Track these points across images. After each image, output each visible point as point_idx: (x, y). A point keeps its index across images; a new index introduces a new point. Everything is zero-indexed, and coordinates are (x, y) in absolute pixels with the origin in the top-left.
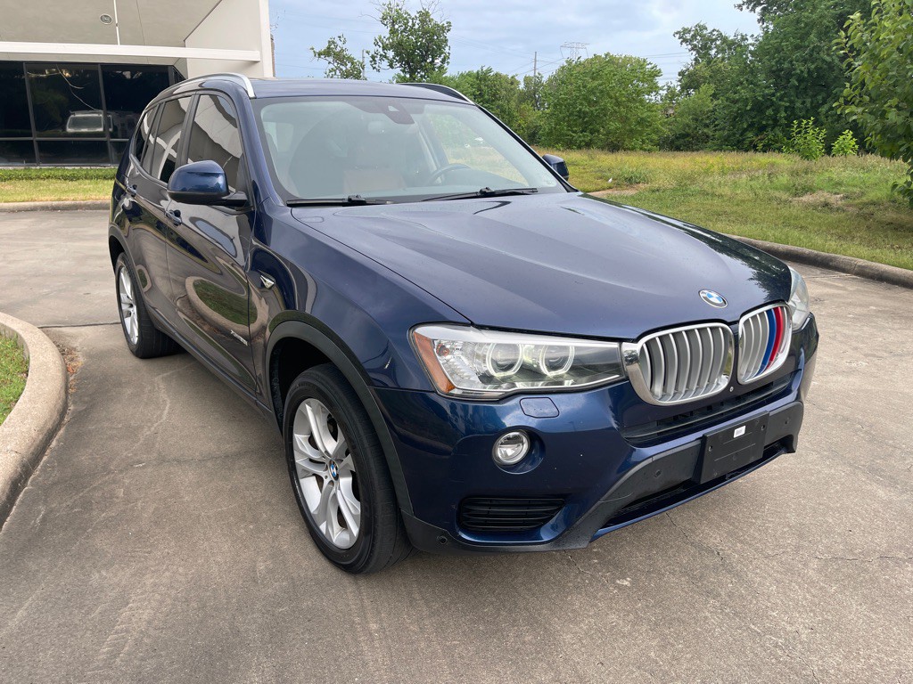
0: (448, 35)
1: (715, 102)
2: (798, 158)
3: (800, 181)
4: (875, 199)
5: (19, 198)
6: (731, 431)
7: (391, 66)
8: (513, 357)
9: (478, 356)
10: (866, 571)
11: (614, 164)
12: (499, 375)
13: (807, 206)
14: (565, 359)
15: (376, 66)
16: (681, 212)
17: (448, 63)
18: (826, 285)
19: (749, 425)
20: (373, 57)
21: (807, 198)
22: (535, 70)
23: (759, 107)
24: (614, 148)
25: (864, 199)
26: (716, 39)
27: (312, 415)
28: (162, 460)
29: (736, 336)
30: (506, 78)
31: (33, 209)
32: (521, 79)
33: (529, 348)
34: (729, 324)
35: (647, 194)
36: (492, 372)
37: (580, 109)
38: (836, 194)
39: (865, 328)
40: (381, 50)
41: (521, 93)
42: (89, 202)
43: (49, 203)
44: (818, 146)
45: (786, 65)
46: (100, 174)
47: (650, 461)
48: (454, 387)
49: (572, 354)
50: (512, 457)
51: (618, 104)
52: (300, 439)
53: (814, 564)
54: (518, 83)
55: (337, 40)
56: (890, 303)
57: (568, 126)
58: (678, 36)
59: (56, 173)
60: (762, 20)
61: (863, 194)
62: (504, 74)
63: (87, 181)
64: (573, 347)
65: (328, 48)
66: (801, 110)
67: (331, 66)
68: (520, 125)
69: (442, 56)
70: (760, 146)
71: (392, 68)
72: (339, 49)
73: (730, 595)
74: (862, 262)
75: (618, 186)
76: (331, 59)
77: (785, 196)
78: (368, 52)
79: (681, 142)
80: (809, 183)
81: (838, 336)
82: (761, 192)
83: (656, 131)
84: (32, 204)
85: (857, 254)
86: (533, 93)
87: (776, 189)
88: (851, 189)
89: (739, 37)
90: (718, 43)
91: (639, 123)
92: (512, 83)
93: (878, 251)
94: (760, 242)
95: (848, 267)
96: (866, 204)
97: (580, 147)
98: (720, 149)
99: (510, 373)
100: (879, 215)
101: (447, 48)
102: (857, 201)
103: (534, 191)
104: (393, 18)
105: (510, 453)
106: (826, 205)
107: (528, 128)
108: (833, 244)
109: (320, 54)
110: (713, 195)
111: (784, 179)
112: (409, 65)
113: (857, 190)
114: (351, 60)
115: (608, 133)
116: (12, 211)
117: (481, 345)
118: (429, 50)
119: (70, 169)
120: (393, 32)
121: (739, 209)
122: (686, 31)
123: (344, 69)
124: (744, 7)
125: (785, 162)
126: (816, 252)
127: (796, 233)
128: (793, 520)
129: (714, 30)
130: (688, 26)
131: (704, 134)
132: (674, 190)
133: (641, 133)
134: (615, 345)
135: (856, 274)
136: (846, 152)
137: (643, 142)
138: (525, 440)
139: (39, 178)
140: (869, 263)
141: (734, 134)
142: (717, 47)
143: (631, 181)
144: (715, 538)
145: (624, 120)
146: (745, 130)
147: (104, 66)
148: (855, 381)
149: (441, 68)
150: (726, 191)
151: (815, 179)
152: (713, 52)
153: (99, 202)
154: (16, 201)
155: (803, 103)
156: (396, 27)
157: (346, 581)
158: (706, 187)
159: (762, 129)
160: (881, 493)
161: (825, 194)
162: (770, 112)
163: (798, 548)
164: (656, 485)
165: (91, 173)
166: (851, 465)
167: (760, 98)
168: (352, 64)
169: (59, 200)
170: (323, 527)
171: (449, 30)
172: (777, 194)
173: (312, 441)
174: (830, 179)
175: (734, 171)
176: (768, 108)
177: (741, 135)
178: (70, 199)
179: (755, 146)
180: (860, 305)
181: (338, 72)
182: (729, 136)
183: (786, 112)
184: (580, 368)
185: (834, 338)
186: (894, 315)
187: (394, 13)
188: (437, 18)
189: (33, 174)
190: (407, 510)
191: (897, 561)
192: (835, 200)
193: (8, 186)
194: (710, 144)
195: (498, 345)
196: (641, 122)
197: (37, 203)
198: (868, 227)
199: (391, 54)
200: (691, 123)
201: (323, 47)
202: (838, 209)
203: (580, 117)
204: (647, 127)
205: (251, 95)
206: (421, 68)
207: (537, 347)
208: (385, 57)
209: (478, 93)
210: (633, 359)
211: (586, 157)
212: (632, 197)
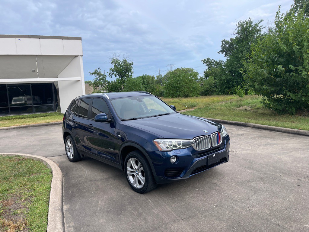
0: (132, 66)
1: (215, 81)
2: (238, 96)
3: (239, 103)
4: (259, 107)
5: (9, 125)
6: (212, 155)
7: (115, 76)
8: (171, 144)
9: (166, 144)
10: (245, 184)
11: (187, 102)
12: (170, 147)
13: (240, 110)
14: (181, 144)
15: (111, 76)
16: (207, 114)
17: (133, 74)
18: (245, 131)
19: (215, 154)
20: (109, 74)
21: (241, 108)
22: (159, 73)
23: (228, 81)
24: (186, 96)
25: (256, 107)
26: (213, 62)
27: (132, 162)
28: (91, 181)
29: (211, 138)
30: (150, 77)
31: (14, 128)
32: (155, 76)
33: (174, 142)
34: (209, 136)
35: (197, 110)
36: (169, 147)
37: (175, 86)
38: (249, 106)
39: (253, 140)
40: (112, 72)
41: (156, 80)
42: (31, 125)
43: (18, 126)
44: (243, 93)
45: (234, 69)
46: (32, 116)
47: (198, 161)
48: (162, 149)
49: (182, 142)
50: (174, 161)
51: (186, 83)
52: (128, 168)
53: (234, 183)
54: (155, 78)
55: (98, 69)
56: (260, 134)
57: (172, 91)
58: (202, 61)
59: (17, 117)
60: (226, 56)
61: (256, 106)
62: (150, 75)
63: (28, 119)
64: (182, 141)
65: (95, 72)
66: (240, 81)
67: (96, 77)
68: (157, 91)
69: (131, 72)
70: (230, 93)
71: (116, 76)
72: (98, 72)
73: (218, 189)
74: (253, 124)
75: (189, 108)
76: (96, 75)
77: (235, 108)
78: (108, 73)
79: (206, 93)
80: (241, 104)
81: (246, 142)
82: (228, 107)
83: (198, 90)
84: (13, 127)
85: (253, 122)
86: (159, 81)
87: (232, 106)
88: (252, 105)
89: (220, 61)
90: (214, 63)
91: (193, 88)
92: (153, 78)
93: (258, 121)
94: (228, 121)
95: (250, 126)
96: (256, 109)
97: (176, 97)
98: (218, 94)
99: (172, 147)
100: (259, 112)
101: (132, 70)
102: (254, 108)
103: (169, 114)
104: (115, 62)
105: (173, 160)
106: (246, 110)
107: (159, 92)
108: (246, 120)
109: (92, 74)
110: (215, 109)
111: (234, 103)
112: (121, 75)
113: (254, 105)
114: (102, 74)
115: (184, 92)
116: (7, 129)
117: (166, 142)
118: (127, 71)
119: (21, 115)
120: (115, 66)
121: (223, 112)
122: (205, 60)
123: (100, 77)
124: (220, 53)
125: (235, 98)
126: (242, 122)
127: (237, 118)
128: (231, 177)
129: (212, 60)
130: (205, 59)
131: (213, 90)
132: (205, 108)
133: (194, 92)
134: (189, 140)
135: (253, 127)
136: (252, 94)
137: (195, 94)
138: (175, 158)
139: (12, 119)
140: (255, 124)
141: (222, 90)
142: (214, 64)
143: (192, 106)
144: (215, 182)
145: (189, 88)
146: (225, 88)
147: (32, 84)
148: (248, 152)
149: (131, 75)
150: (219, 107)
151: (243, 103)
152: (213, 66)
153: (34, 125)
154: (8, 126)
155: (240, 80)
156: (116, 64)
157: (142, 195)
158: (213, 107)
159: (229, 88)
160: (250, 171)
161: (246, 107)
162: (231, 83)
163: (231, 181)
164: (200, 165)
165: (29, 116)
166: (244, 167)
167: (228, 79)
168: (103, 76)
169: (22, 125)
170: (135, 186)
171: (133, 65)
172: (233, 107)
173: (132, 167)
174: (247, 102)
175: (221, 101)
176: (230, 82)
177: (224, 90)
178: (25, 124)
179: (228, 93)
180: (252, 135)
181: (98, 79)
182: (220, 90)
183: (236, 82)
184: (183, 145)
185: (245, 143)
186: (260, 137)
187: (115, 61)
188: (129, 61)
189: (10, 118)
190: (155, 175)
191: (251, 182)
192: (248, 108)
193: (3, 122)
194: (215, 93)
195: (169, 141)
196: (194, 88)
197: (15, 127)
198: (256, 115)
199: (115, 72)
200: (209, 87)
201: (94, 71)
202: (249, 110)
203: (175, 88)
204: (196, 89)
205: (109, 98)
206: (125, 76)
207: (176, 141)
208: (113, 73)
209: (143, 82)
210: (192, 143)
211: (178, 100)
212: (193, 111)
